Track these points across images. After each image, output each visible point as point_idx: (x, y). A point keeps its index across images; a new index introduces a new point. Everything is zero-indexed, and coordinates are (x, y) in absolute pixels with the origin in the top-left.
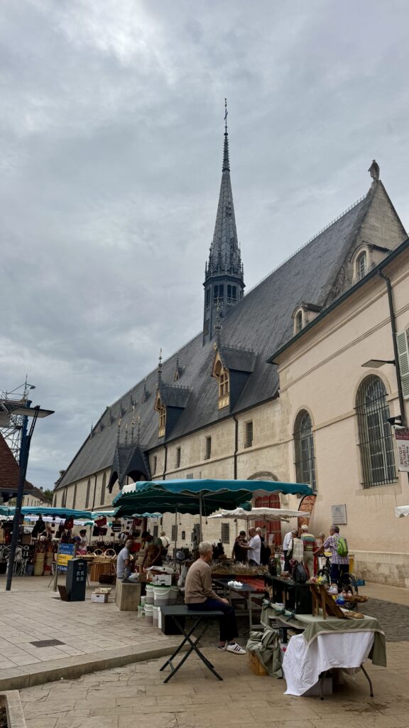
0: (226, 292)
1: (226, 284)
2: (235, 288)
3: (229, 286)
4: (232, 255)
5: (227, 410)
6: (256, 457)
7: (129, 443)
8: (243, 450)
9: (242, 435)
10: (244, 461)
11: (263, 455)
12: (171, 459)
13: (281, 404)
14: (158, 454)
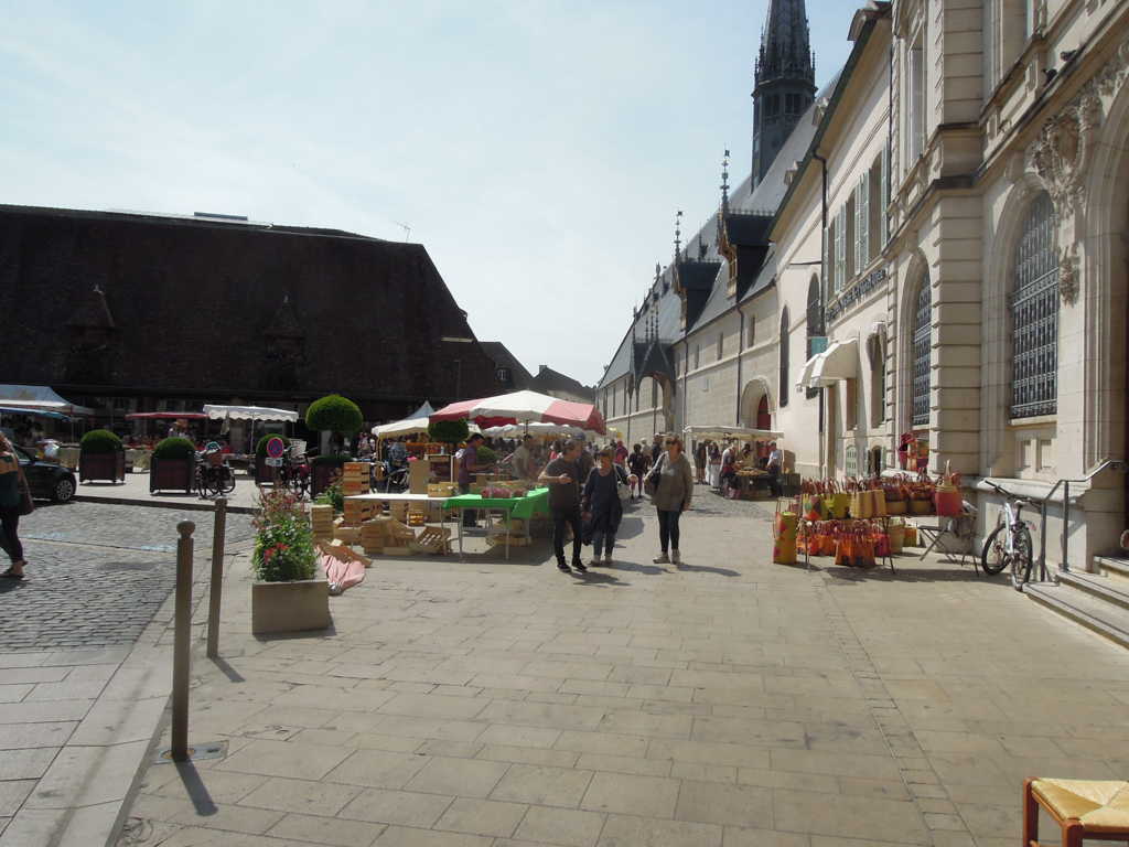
0: (783, 106)
1: (783, 92)
2: (798, 97)
3: (789, 96)
4: (793, 42)
5: (734, 299)
6: (755, 359)
7: (649, 337)
8: (746, 350)
9: (746, 331)
10: (746, 364)
11: (761, 358)
12: (692, 358)
13: (777, 295)
14: (681, 351)
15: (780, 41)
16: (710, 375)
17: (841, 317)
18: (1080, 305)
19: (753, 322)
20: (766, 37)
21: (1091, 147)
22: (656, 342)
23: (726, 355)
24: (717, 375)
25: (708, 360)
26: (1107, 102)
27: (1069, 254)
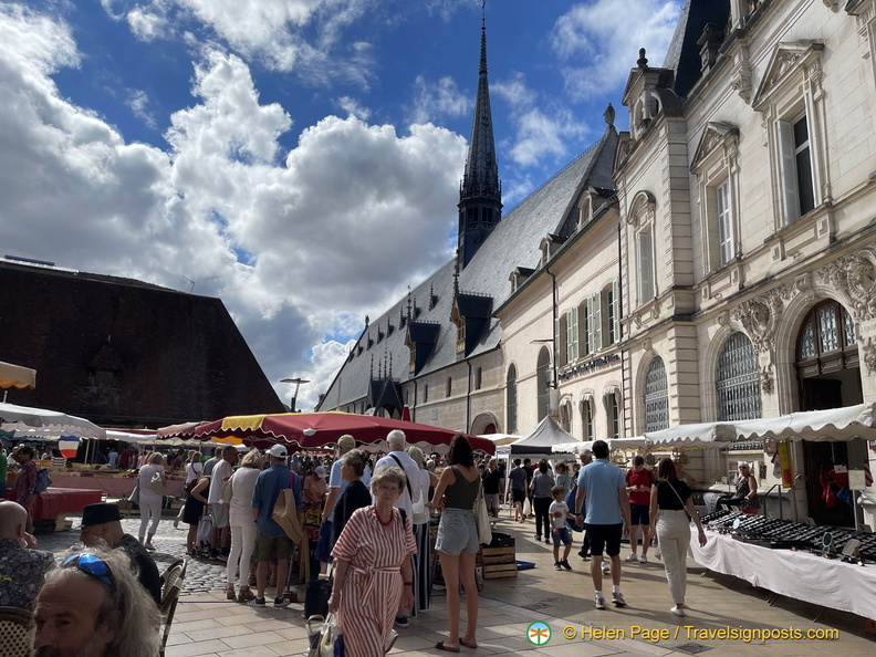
0: (481, 216)
1: (481, 206)
2: (490, 210)
3: (484, 209)
4: (487, 173)
5: (464, 355)
6: (483, 398)
7: (382, 376)
8: (474, 392)
9: (474, 377)
10: (474, 401)
11: (488, 398)
12: (421, 394)
13: (502, 355)
14: (411, 389)
15: (479, 171)
16: (439, 408)
17: (574, 379)
18: (775, 397)
19: (479, 371)
20: (469, 167)
21: (777, 322)
22: (389, 379)
23: (454, 394)
24: (447, 407)
25: (436, 397)
26: (786, 303)
27: (767, 370)
